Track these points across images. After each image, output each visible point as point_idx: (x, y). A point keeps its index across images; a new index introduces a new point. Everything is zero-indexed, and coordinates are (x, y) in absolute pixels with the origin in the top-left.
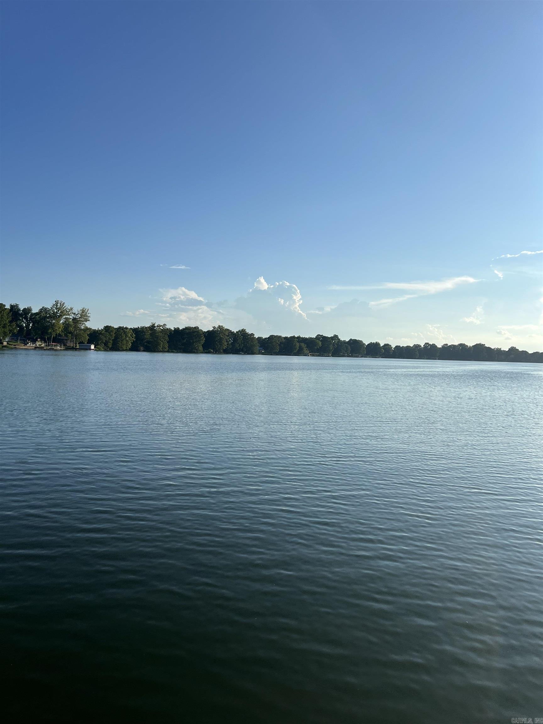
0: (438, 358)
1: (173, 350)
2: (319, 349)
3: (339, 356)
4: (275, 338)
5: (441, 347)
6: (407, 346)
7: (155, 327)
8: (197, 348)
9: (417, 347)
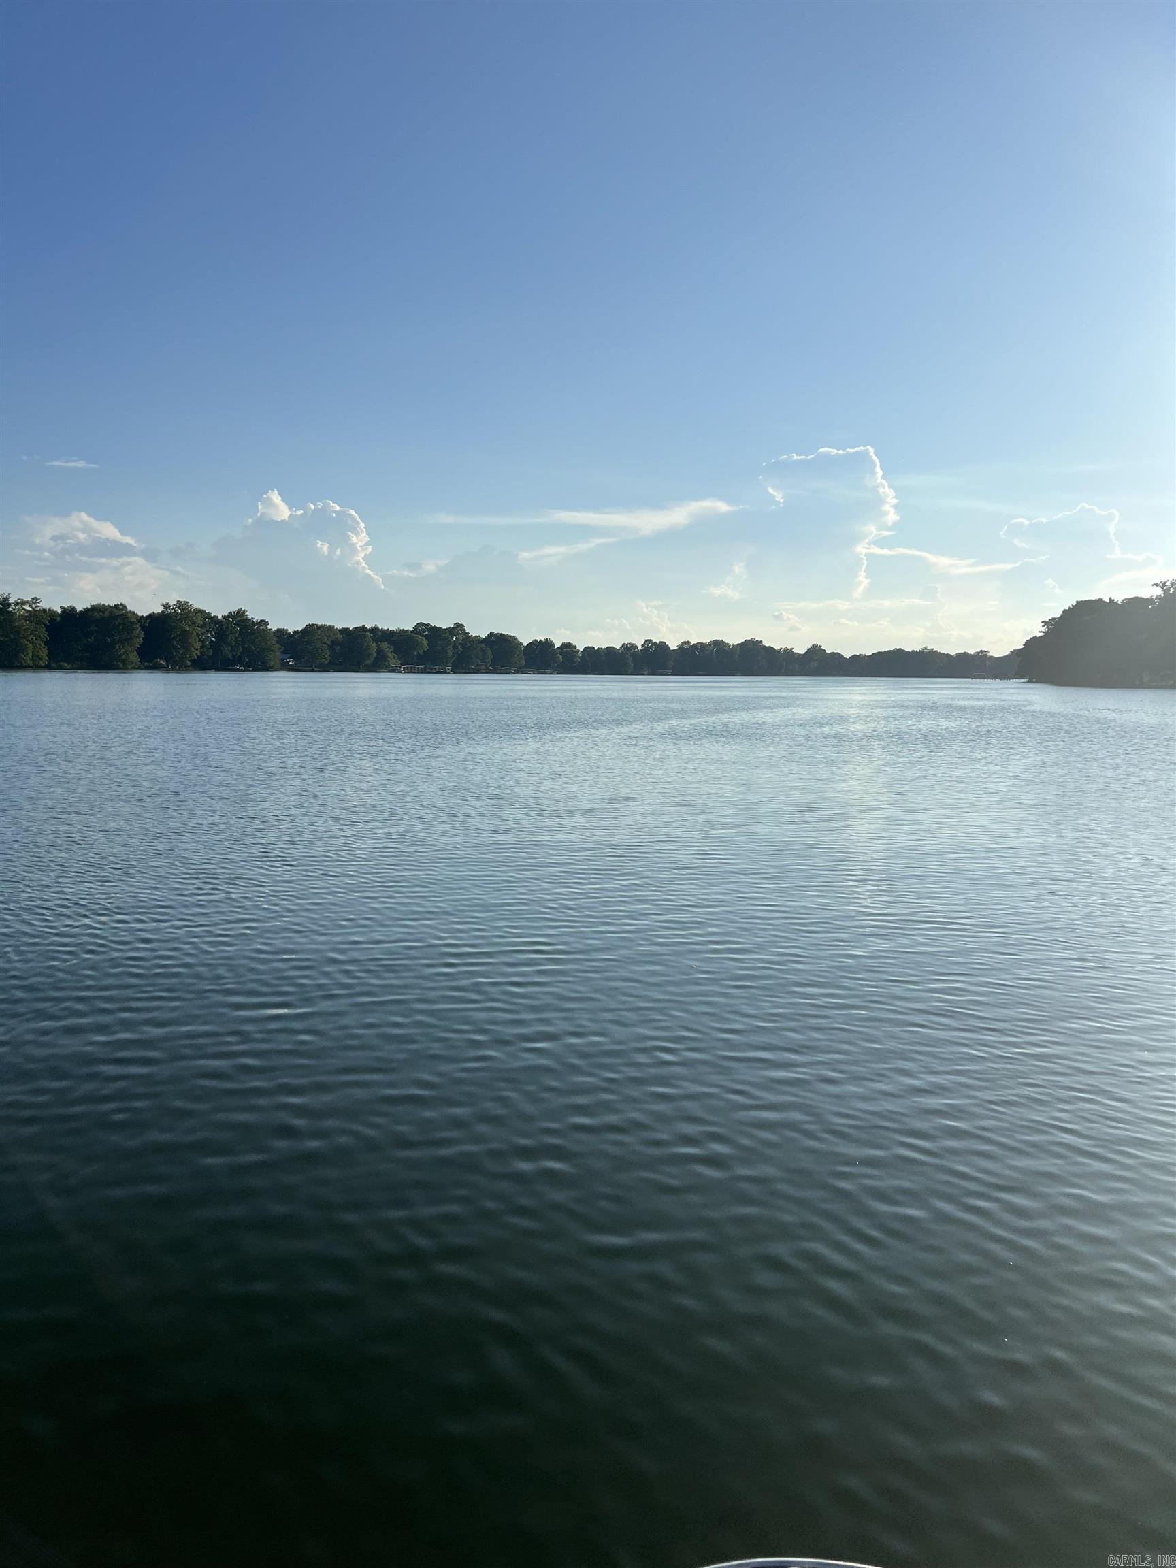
0: (671, 671)
1: (61, 663)
2: (421, 656)
3: (467, 671)
4: (319, 632)
5: (676, 648)
6: (608, 647)
7: (9, 605)
8: (124, 657)
9: (629, 648)
